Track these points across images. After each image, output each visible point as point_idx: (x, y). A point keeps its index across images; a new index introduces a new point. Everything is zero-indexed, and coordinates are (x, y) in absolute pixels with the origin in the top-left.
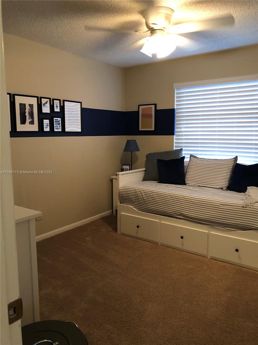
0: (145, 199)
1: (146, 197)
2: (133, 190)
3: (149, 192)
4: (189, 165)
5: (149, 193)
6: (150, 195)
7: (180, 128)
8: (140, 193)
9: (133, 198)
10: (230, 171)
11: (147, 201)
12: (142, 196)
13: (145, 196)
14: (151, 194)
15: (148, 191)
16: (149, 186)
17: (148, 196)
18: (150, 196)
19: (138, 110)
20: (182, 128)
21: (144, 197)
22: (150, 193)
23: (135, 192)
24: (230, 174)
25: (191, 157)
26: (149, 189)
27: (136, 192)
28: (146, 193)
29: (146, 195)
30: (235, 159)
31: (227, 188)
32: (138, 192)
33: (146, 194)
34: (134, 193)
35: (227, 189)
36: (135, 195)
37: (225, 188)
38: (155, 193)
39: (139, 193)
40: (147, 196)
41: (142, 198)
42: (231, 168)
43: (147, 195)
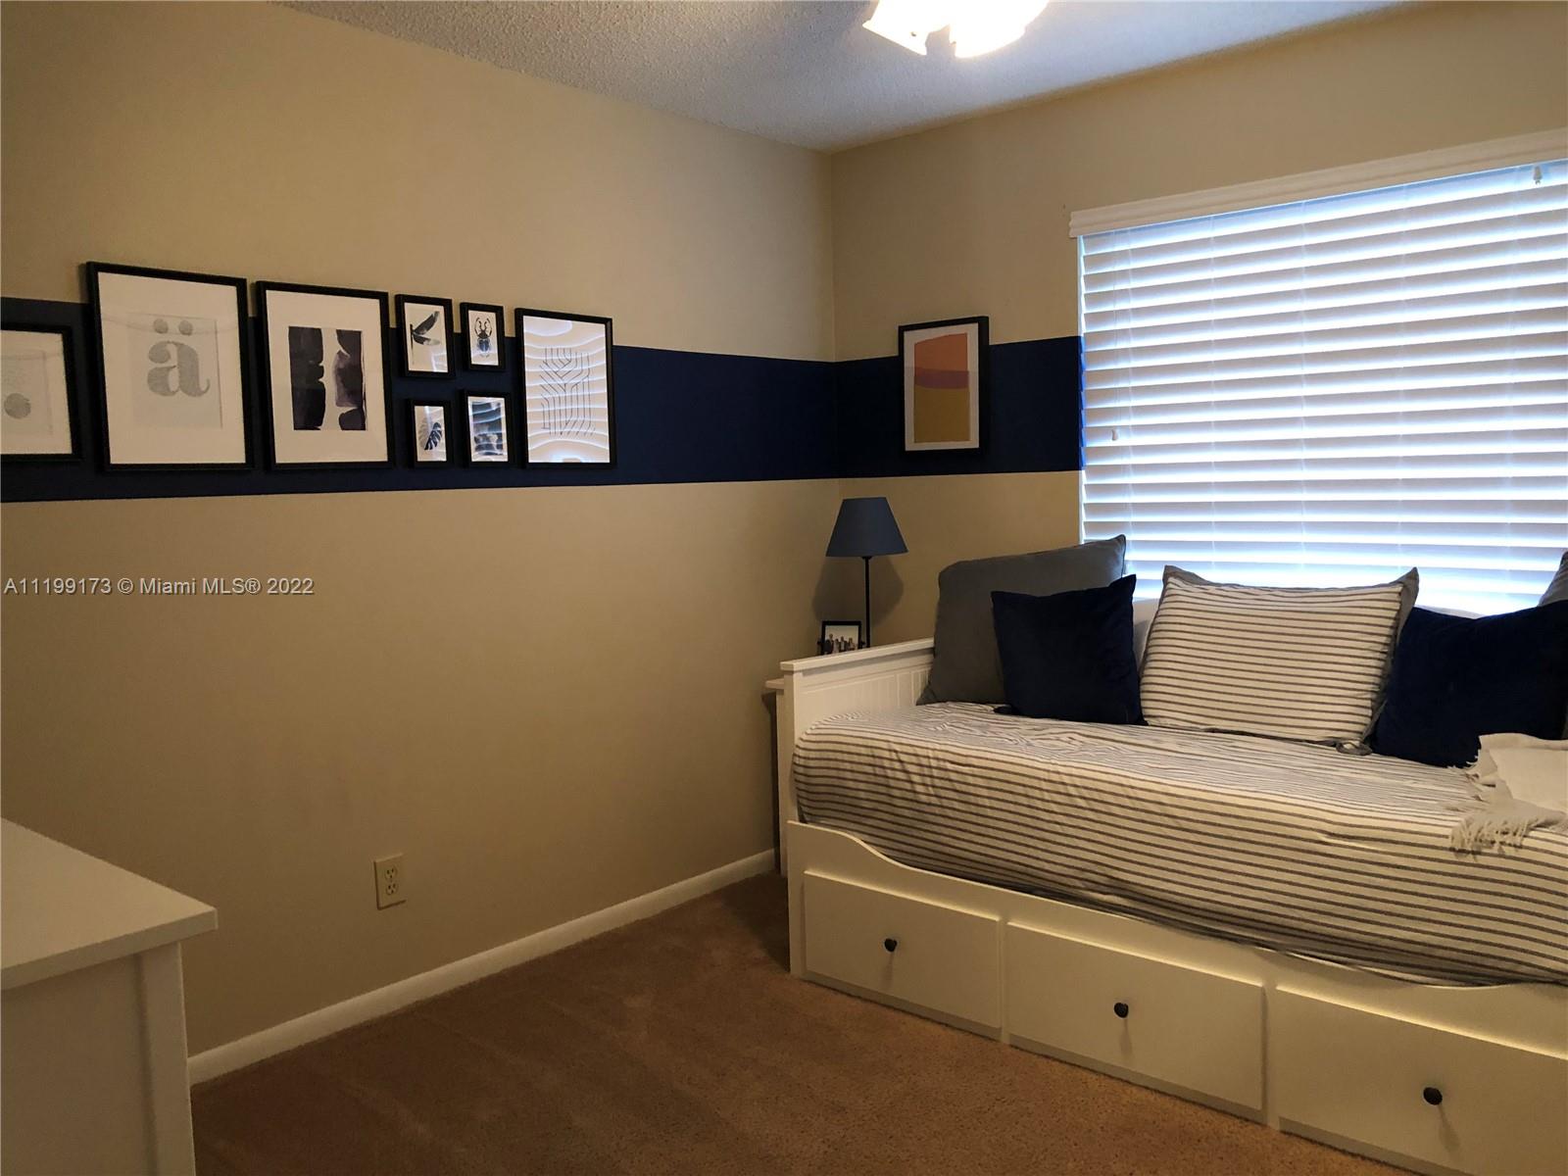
0: (924, 798)
1: (931, 791)
2: (863, 751)
3: (942, 764)
4: (1159, 620)
5: (946, 770)
6: (950, 780)
7: (1112, 432)
8: (897, 765)
9: (862, 795)
10: (1380, 648)
11: (937, 811)
12: (908, 786)
13: (924, 784)
14: (953, 776)
15: (938, 759)
16: (945, 732)
17: (937, 782)
18: (947, 784)
19: (895, 353)
20: (1117, 431)
21: (919, 788)
22: (949, 766)
23: (871, 760)
24: (1381, 664)
25: (1171, 579)
26: (943, 748)
27: (878, 762)
28: (930, 767)
29: (928, 781)
30: (1405, 587)
31: (1364, 742)
32: (886, 764)
33: (926, 771)
34: (869, 769)
35: (1367, 747)
36: (873, 779)
37: (1357, 743)
38: (976, 771)
39: (893, 769)
40: (933, 786)
41: (910, 795)
42: (1387, 631)
43: (931, 777)
